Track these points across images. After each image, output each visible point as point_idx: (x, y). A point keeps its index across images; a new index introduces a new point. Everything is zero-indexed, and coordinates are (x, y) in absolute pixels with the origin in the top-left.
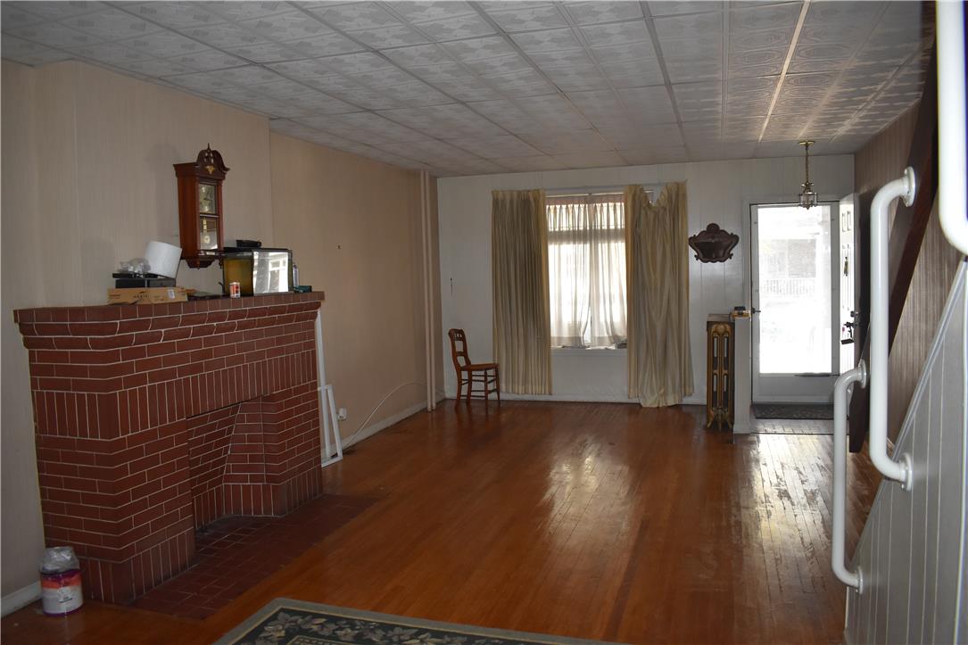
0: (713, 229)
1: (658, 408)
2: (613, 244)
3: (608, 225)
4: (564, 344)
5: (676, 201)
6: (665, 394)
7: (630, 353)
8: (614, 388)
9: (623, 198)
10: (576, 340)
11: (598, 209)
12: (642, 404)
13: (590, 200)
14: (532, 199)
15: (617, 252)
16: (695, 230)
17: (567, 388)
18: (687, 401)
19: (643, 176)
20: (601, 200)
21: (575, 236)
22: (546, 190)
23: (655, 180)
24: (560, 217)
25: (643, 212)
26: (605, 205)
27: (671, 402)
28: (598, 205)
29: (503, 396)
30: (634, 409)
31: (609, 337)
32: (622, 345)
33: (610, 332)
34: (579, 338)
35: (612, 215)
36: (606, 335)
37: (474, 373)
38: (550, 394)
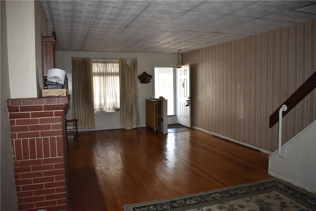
0: (145, 73)
1: (131, 129)
2: (115, 77)
3: (111, 71)
4: (97, 111)
5: (135, 63)
6: (132, 125)
7: (121, 112)
8: (116, 125)
9: (118, 62)
10: (101, 109)
11: (108, 65)
12: (126, 128)
13: (105, 62)
14: (87, 61)
15: (117, 80)
16: (140, 72)
17: (99, 125)
18: (139, 126)
19: (123, 56)
20: (109, 62)
21: (100, 74)
22: (92, 58)
23: (128, 57)
24: (96, 68)
25: (125, 67)
26: (110, 64)
27: (135, 126)
28: (108, 64)
29: (79, 131)
30: (123, 130)
31: (113, 108)
32: (118, 110)
33: (113, 106)
34: (102, 109)
35: (115, 68)
36: (111, 107)
37: (68, 123)
38: (95, 128)
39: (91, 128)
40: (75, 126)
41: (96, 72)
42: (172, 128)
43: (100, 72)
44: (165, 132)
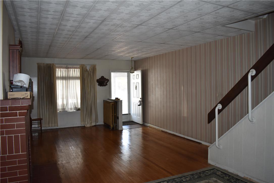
0: (103, 77)
1: (90, 127)
2: (76, 81)
3: (73, 75)
4: (60, 111)
5: (94, 69)
6: (91, 123)
7: (81, 112)
8: (77, 122)
9: (79, 68)
10: (64, 109)
11: (70, 70)
12: (86, 126)
13: (67, 68)
14: (52, 66)
15: (78, 83)
16: (98, 77)
17: (62, 123)
18: (97, 124)
19: (83, 62)
20: (71, 68)
21: (63, 78)
22: (56, 64)
23: (88, 63)
24: (59, 72)
25: (85, 72)
26: (72, 69)
27: (93, 124)
28: (70, 69)
29: (43, 128)
30: (83, 128)
31: (74, 108)
32: (78, 110)
33: (74, 106)
34: (65, 109)
35: (76, 72)
36: (73, 107)
37: (33, 122)
38: (58, 126)
39: (54, 126)
40: (40, 125)
41: (59, 76)
42: (126, 125)
43: (62, 77)
44: (120, 129)
